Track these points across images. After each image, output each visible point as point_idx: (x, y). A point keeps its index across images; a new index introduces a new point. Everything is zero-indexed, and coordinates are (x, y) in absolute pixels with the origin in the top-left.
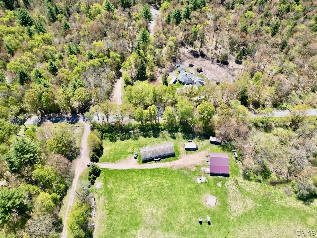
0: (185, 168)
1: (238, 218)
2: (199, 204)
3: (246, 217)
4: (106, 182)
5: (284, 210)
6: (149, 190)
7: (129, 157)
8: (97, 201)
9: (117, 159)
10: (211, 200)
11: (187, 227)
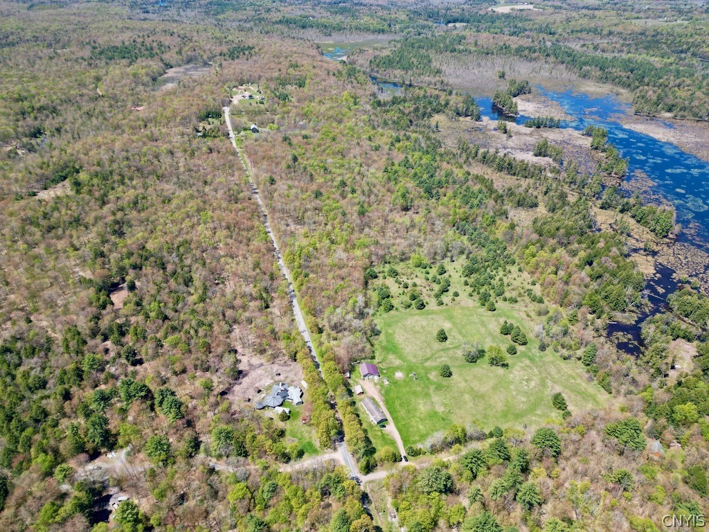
0: (380, 392)
1: (403, 361)
2: (405, 381)
3: (401, 357)
4: (415, 442)
5: (388, 341)
6: (408, 411)
7: (386, 432)
10: (399, 375)
11: (422, 385)
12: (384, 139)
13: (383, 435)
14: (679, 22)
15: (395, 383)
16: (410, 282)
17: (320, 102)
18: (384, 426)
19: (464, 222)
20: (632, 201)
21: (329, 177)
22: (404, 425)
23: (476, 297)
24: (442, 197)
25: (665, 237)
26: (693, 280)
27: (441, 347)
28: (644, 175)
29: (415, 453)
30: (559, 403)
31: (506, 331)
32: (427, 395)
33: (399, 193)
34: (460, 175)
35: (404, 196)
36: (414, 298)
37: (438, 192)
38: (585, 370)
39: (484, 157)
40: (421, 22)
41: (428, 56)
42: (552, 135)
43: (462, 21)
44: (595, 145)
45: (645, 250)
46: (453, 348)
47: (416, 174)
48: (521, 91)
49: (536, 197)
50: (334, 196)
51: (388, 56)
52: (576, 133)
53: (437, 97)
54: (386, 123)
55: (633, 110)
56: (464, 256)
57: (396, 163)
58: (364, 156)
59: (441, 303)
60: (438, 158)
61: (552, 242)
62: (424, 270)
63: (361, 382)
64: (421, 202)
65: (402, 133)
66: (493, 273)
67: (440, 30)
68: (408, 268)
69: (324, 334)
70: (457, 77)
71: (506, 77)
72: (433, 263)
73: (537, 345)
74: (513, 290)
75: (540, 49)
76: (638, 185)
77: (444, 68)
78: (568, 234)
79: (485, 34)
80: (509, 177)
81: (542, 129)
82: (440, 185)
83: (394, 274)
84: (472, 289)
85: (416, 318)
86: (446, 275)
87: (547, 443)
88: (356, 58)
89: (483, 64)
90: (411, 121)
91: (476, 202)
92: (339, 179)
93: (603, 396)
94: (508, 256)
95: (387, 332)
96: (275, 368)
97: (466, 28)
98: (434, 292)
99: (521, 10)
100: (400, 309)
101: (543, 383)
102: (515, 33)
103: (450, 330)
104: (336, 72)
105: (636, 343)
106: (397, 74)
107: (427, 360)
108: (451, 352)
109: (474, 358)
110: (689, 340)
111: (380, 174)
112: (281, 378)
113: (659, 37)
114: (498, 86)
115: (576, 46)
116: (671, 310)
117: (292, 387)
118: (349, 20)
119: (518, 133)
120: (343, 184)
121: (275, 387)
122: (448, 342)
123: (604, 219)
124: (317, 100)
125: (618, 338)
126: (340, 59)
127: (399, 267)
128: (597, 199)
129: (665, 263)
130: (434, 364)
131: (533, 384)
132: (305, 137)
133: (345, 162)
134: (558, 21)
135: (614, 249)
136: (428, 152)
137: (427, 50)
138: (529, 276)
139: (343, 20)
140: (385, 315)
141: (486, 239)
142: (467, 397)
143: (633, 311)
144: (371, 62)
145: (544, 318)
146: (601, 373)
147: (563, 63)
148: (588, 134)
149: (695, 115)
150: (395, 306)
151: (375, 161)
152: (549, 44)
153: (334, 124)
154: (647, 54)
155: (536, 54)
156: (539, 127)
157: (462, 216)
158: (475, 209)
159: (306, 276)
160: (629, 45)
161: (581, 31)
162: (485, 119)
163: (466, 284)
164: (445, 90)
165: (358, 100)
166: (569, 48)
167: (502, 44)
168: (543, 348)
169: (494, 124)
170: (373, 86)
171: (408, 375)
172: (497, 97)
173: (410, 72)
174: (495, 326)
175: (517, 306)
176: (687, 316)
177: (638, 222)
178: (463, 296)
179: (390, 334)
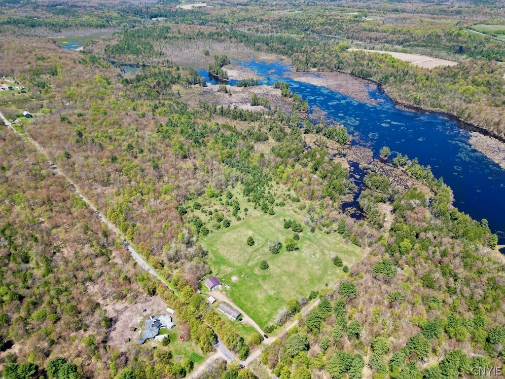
0: (227, 295)
1: (233, 268)
2: (240, 281)
4: (266, 322)
5: (216, 257)
6: (252, 302)
7: (245, 323)
10: (234, 279)
11: (253, 280)
12: (145, 108)
13: (243, 326)
14: (297, 12)
15: (234, 285)
16: (212, 209)
17: (78, 85)
18: (241, 319)
19: (229, 159)
20: (321, 125)
21: (116, 144)
22: (254, 313)
23: (259, 208)
24: (207, 144)
25: (345, 144)
26: (371, 166)
27: (253, 250)
28: (318, 109)
29: (270, 330)
30: (337, 262)
31: (288, 225)
32: (259, 286)
33: (177, 146)
34: (213, 126)
35: (181, 148)
36: (220, 220)
37: (203, 141)
38: (342, 237)
39: (222, 112)
40: (131, 18)
41: (149, 43)
42: (256, 90)
43: (161, 16)
44: (285, 94)
45: (339, 154)
46: (261, 247)
47: (182, 131)
48: (224, 62)
49: (266, 133)
50: (127, 158)
51: (118, 45)
52: (270, 88)
53: (169, 72)
54: (140, 96)
55: (295, 69)
56: (239, 182)
57: (164, 124)
58: (135, 123)
59: (239, 219)
60: (192, 117)
61: (290, 160)
62: (218, 199)
63: (210, 293)
64: (195, 150)
65: (157, 102)
66: (262, 189)
67: (149, 23)
68: (206, 199)
69: (166, 267)
70: (176, 56)
71: (210, 54)
72: (221, 192)
73: (309, 229)
74: (279, 197)
75: (224, 33)
76: (318, 115)
77: (164, 51)
78: (297, 154)
79: (183, 25)
80: (243, 122)
81: (248, 87)
82: (202, 135)
83: (198, 206)
84: (254, 203)
85: (228, 234)
86: (233, 198)
87: (350, 291)
88: (91, 48)
89: (190, 46)
90: (158, 92)
91: (232, 143)
92: (126, 144)
93: (358, 250)
94: (266, 176)
95: (212, 251)
96: (139, 306)
97: (166, 21)
98: (231, 213)
99: (200, 7)
100: (214, 231)
101: (323, 254)
102: (202, 23)
103: (254, 235)
104: (81, 61)
105: (359, 212)
106: (130, 58)
107: (248, 261)
108: (261, 250)
109: (276, 250)
110: (385, 202)
111: (155, 135)
112: (148, 312)
113: (290, 22)
114: (208, 61)
115: (244, 30)
116: (367, 187)
117: (162, 316)
118: (71, 19)
119: (235, 92)
120: (130, 147)
121: (147, 321)
122: (256, 244)
123: (310, 139)
124: (74, 84)
125: (349, 212)
126: (78, 49)
127: (200, 200)
128: (301, 127)
129: (352, 160)
130: (254, 263)
131: (318, 255)
132: (80, 115)
133: (124, 129)
134: (227, 14)
135: (326, 158)
136: (183, 114)
137: (145, 38)
138: (284, 186)
139: (67, 19)
140: (205, 239)
141: (248, 168)
142: (284, 278)
143: (349, 193)
144: (105, 50)
145: (305, 211)
146: (352, 236)
147: (241, 42)
148: (277, 87)
149: (329, 68)
150: (210, 230)
151: (146, 126)
152: (228, 30)
153: (99, 101)
154: (288, 32)
155: (223, 37)
156: (246, 86)
157: (227, 155)
158: (233, 148)
159: (134, 226)
160: (275, 27)
161: (244, 20)
162: (209, 84)
163: (249, 201)
164: (172, 67)
165: (109, 81)
166: (242, 32)
167: (197, 31)
168: (313, 230)
169: (216, 87)
170: (116, 69)
171: (240, 277)
172: (211, 68)
173: (140, 56)
174: (280, 225)
175: (286, 207)
176: (377, 188)
177: (328, 138)
178: (251, 210)
179: (215, 251)
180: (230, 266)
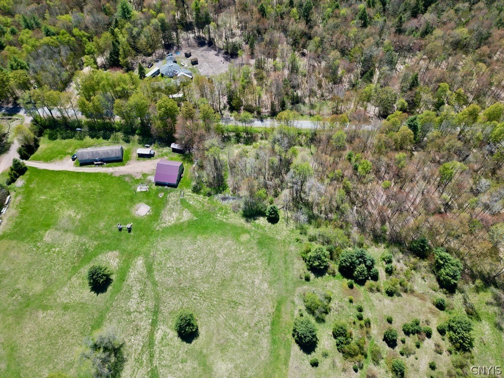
1: (167, 228)
2: (128, 212)
3: (178, 229)
5: (222, 225)
6: (76, 194)
7: (65, 159)
8: (13, 199)
9: (51, 159)
10: (143, 210)
11: (104, 232)
15: (134, 199)
27: (165, 310)
46: (152, 334)
107: (149, 269)
130: (132, 275)
171: (134, 220)
179: (239, 235)
180: (175, 226)
